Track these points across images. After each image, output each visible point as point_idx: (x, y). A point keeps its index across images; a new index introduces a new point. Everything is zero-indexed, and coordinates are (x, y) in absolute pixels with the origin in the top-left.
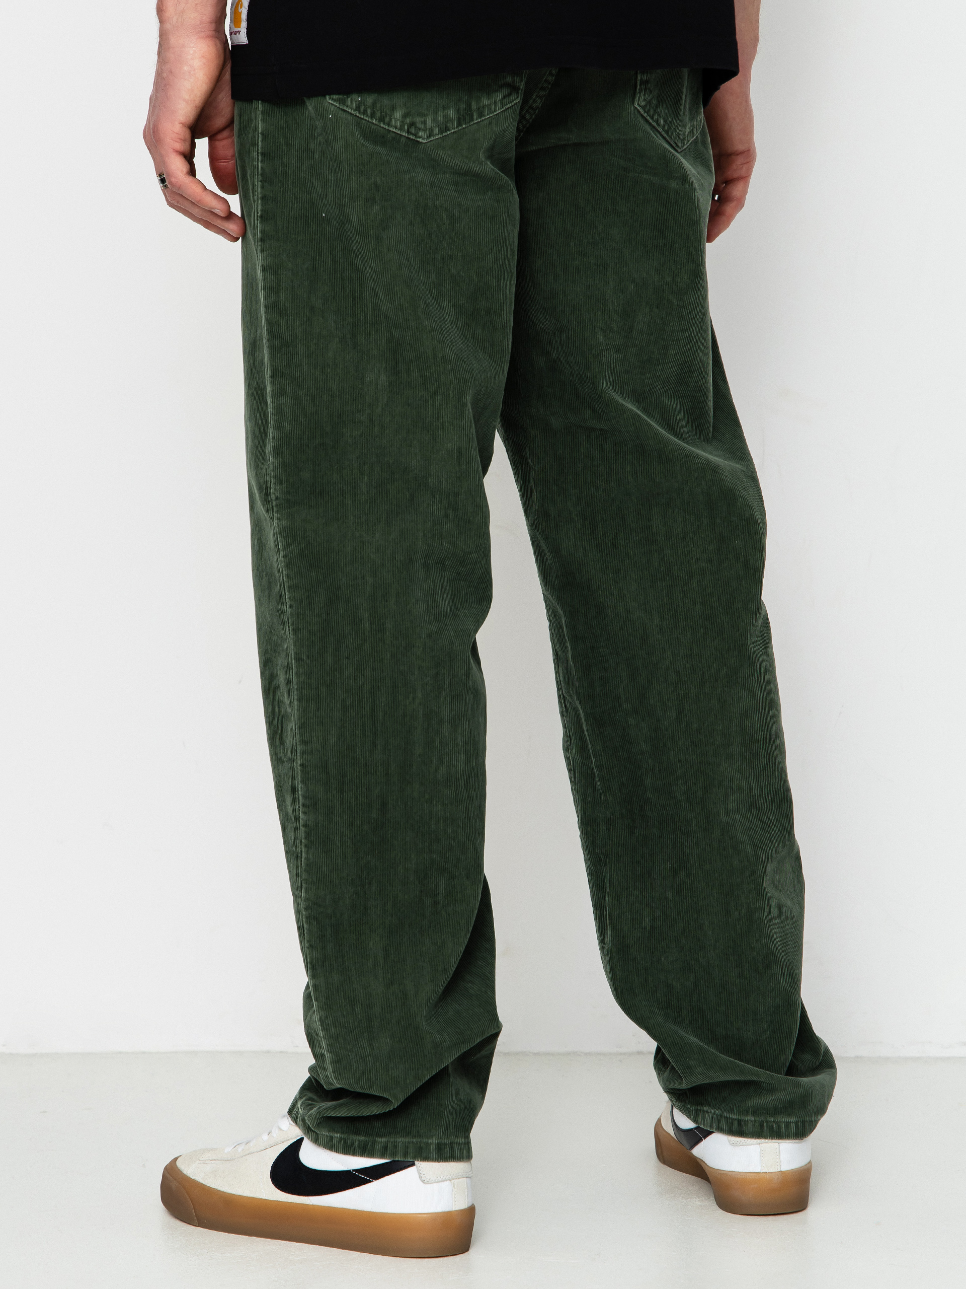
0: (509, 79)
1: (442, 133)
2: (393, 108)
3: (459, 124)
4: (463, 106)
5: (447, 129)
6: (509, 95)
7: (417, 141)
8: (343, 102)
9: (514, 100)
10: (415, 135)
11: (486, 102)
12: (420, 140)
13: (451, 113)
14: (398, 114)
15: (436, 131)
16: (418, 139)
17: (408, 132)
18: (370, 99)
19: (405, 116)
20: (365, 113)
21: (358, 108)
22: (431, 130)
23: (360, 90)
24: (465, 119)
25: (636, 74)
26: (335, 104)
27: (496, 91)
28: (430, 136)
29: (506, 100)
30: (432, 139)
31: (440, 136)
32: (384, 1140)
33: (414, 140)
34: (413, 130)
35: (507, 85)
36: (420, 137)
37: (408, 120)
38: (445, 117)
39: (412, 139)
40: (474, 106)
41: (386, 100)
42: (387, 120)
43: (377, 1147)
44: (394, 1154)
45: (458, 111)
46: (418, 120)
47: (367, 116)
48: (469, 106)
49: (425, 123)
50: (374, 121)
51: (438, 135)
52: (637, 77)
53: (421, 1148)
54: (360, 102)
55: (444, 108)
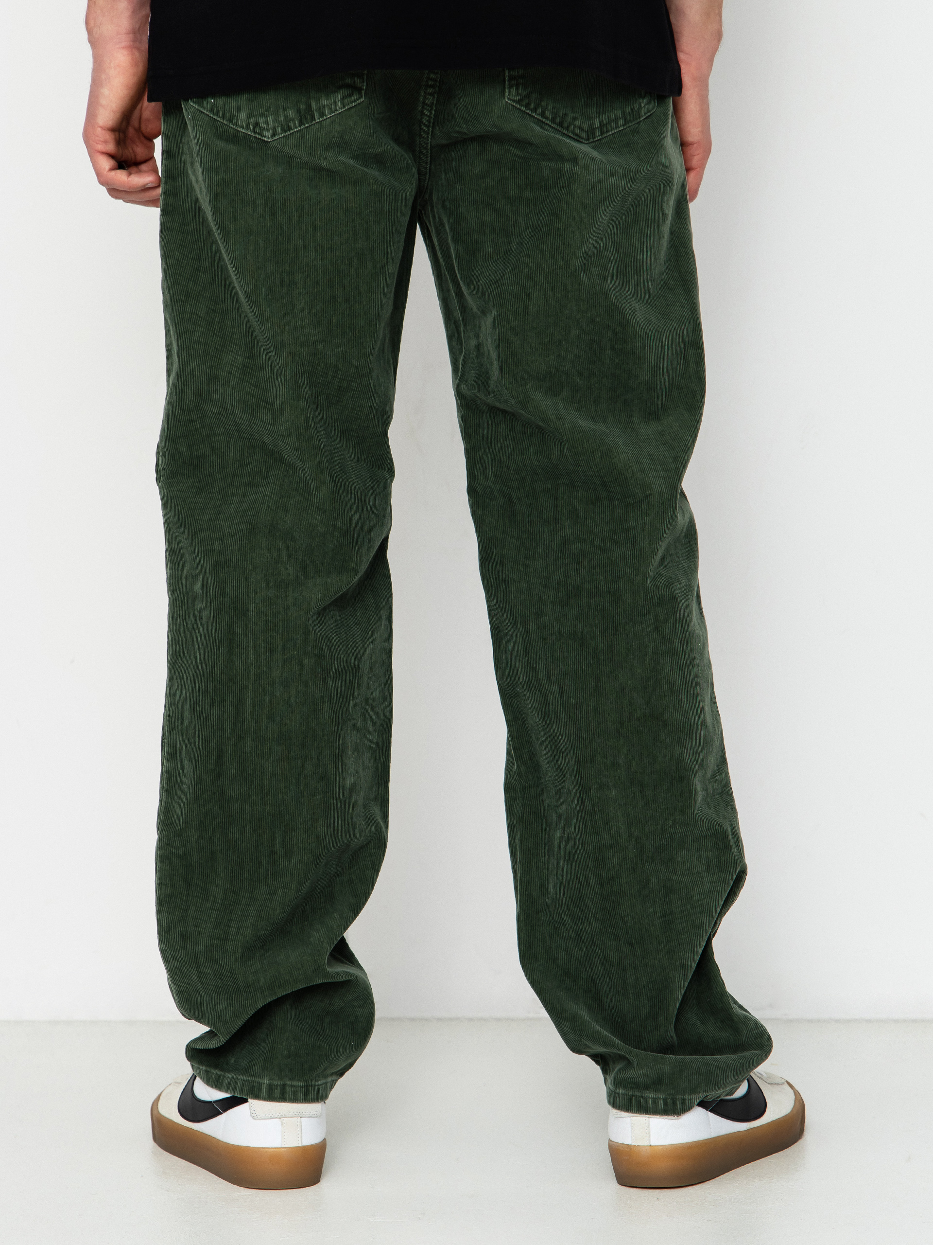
0: (349, 81)
1: (285, 132)
2: (239, 110)
3: (301, 124)
4: (302, 107)
5: (289, 129)
6: (350, 95)
7: (263, 140)
8: (200, 105)
9: (358, 99)
10: (260, 134)
11: (325, 102)
12: (265, 139)
13: (291, 113)
14: (243, 115)
15: (279, 130)
16: (263, 138)
17: (255, 133)
18: (221, 101)
19: (249, 116)
20: (217, 114)
21: (212, 111)
22: (274, 129)
23: (213, 95)
24: (306, 118)
25: (504, 71)
26: (194, 105)
27: (335, 92)
28: (274, 135)
29: (346, 101)
30: (276, 138)
31: (283, 135)
32: (230, 1075)
33: (260, 139)
34: (257, 130)
35: (347, 86)
36: (265, 137)
37: (252, 121)
38: (286, 116)
39: (258, 138)
40: (314, 106)
41: (233, 103)
42: (234, 121)
43: (226, 1082)
44: (234, 1090)
45: (299, 111)
46: (261, 121)
47: (220, 117)
48: (309, 106)
49: (267, 123)
50: (225, 122)
51: (281, 134)
52: (505, 74)
53: (253, 1087)
54: (214, 104)
55: (284, 109)
